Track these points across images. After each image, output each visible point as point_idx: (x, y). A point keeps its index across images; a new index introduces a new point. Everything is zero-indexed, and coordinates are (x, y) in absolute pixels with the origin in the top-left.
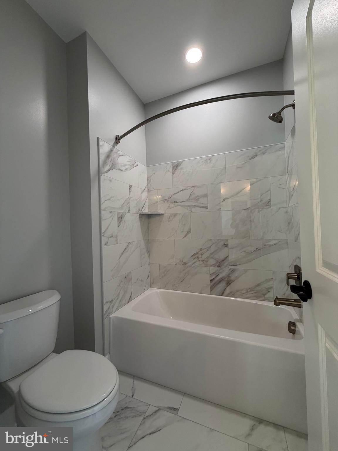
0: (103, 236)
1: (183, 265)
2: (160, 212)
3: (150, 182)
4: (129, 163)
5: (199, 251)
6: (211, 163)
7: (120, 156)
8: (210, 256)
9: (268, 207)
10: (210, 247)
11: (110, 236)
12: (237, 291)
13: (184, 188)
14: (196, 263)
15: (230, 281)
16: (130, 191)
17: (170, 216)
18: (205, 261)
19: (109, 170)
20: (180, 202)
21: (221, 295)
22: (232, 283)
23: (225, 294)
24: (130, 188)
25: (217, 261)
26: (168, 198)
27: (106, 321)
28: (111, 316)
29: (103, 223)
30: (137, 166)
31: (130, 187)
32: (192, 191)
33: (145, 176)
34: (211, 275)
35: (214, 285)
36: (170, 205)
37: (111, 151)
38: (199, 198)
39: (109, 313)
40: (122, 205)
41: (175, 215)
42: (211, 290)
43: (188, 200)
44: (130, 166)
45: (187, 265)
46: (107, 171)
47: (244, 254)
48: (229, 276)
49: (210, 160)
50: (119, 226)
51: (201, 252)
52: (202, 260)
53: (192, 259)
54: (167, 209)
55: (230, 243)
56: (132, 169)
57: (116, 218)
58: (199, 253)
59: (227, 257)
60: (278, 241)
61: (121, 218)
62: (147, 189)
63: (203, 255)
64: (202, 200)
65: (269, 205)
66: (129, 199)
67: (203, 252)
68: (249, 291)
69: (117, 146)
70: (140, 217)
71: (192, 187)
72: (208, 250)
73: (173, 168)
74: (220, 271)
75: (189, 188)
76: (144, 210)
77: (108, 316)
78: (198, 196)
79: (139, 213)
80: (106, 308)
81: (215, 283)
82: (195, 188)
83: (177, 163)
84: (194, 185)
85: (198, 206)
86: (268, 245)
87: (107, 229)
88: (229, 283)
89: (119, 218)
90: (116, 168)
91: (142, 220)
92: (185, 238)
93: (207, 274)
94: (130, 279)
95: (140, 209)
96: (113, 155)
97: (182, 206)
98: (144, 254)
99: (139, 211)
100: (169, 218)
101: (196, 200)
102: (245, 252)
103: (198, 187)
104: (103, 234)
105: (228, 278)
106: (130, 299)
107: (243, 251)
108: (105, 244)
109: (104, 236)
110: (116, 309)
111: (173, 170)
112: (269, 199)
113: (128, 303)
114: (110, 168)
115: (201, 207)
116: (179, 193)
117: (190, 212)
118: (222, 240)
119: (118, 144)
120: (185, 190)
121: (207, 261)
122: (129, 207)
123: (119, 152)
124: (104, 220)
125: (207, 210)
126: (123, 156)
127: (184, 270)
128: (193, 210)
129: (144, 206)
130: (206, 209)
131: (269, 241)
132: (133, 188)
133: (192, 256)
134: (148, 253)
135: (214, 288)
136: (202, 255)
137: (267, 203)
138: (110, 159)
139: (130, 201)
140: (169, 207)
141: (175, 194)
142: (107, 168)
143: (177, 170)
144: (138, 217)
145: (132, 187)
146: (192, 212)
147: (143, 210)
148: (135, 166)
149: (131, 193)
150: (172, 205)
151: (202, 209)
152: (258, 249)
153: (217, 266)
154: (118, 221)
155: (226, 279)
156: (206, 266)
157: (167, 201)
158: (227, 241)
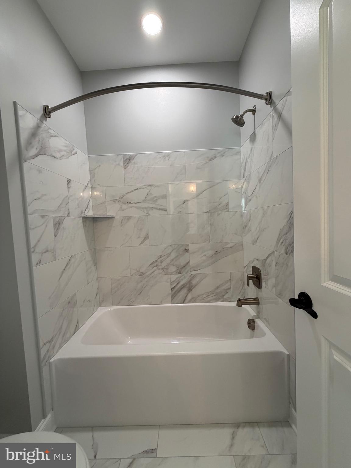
0: (33, 252)
1: (140, 275)
2: (109, 214)
3: (94, 177)
4: (65, 148)
5: (159, 259)
6: (169, 160)
7: (53, 136)
8: (170, 262)
9: (226, 210)
10: (170, 254)
11: (44, 251)
12: (199, 296)
13: (139, 187)
14: (154, 273)
15: (191, 287)
16: (69, 187)
17: (122, 220)
18: (166, 269)
19: (36, 155)
20: (135, 203)
21: (183, 302)
22: (193, 289)
23: (186, 301)
24: (68, 183)
25: (178, 268)
26: (120, 198)
27: (45, 370)
28: (52, 360)
29: (31, 233)
30: (77, 154)
31: (69, 181)
32: (148, 191)
33: (87, 168)
34: (172, 283)
35: (175, 293)
36: (121, 206)
37: (38, 127)
38: (157, 199)
39: (49, 357)
40: (59, 207)
41: (129, 218)
42: (172, 300)
43: (144, 201)
44: (67, 152)
45: (145, 275)
46: (34, 156)
47: (204, 258)
48: (190, 282)
49: (168, 157)
50: (55, 236)
51: (161, 259)
52: (162, 268)
53: (151, 268)
54: (119, 211)
55: (192, 247)
56: (70, 157)
57: (51, 225)
58: (158, 260)
59: (188, 263)
60: (235, 244)
61: (58, 224)
62: (90, 186)
63: (163, 263)
64: (160, 202)
65: (227, 209)
66: (67, 198)
67: (162, 259)
68: (209, 294)
69: (46, 121)
70: (83, 222)
71: (149, 186)
72: (168, 257)
73: (125, 161)
74: (181, 278)
75: (145, 187)
76: (88, 212)
77: (48, 362)
78: (156, 197)
79: (82, 216)
80: (43, 352)
81: (176, 292)
82: (152, 187)
83: (129, 155)
84: (151, 184)
85: (156, 209)
86: (226, 248)
87: (39, 241)
88: (190, 289)
89: (55, 225)
90: (47, 154)
91: (86, 225)
92: (142, 245)
93: (168, 282)
94: (75, 303)
95: (83, 212)
96: (42, 134)
97: (137, 208)
98: (91, 268)
99: (82, 213)
100: (122, 222)
101: (154, 201)
102: (205, 256)
103: (156, 187)
104: (32, 250)
105: (189, 284)
106: (77, 328)
107: (204, 256)
108: (37, 264)
109: (35, 252)
110: (59, 347)
111: (124, 164)
112: (227, 202)
113: (74, 334)
114: (38, 152)
115: (160, 209)
116: (133, 192)
117: (147, 215)
118: (183, 245)
119: (48, 119)
120: (140, 189)
121: (167, 269)
122: (69, 210)
123: (50, 131)
124: (33, 229)
125: (166, 213)
126: (57, 137)
127: (141, 281)
128: (151, 212)
129: (87, 207)
130: (165, 211)
131: (227, 243)
132: (72, 184)
133: (150, 265)
134: (95, 266)
135: (175, 296)
136: (161, 262)
137: (225, 206)
138: (37, 139)
139: (69, 201)
140: (121, 209)
141: (128, 193)
142: (33, 152)
143: (130, 165)
144: (81, 221)
145: (72, 182)
146: (149, 214)
147: (86, 212)
148: (73, 153)
149: (71, 190)
150: (124, 206)
151: (161, 211)
152: (218, 252)
153: (178, 273)
154: (54, 229)
155: (188, 286)
156: (167, 274)
157: (118, 201)
158: (188, 245)
